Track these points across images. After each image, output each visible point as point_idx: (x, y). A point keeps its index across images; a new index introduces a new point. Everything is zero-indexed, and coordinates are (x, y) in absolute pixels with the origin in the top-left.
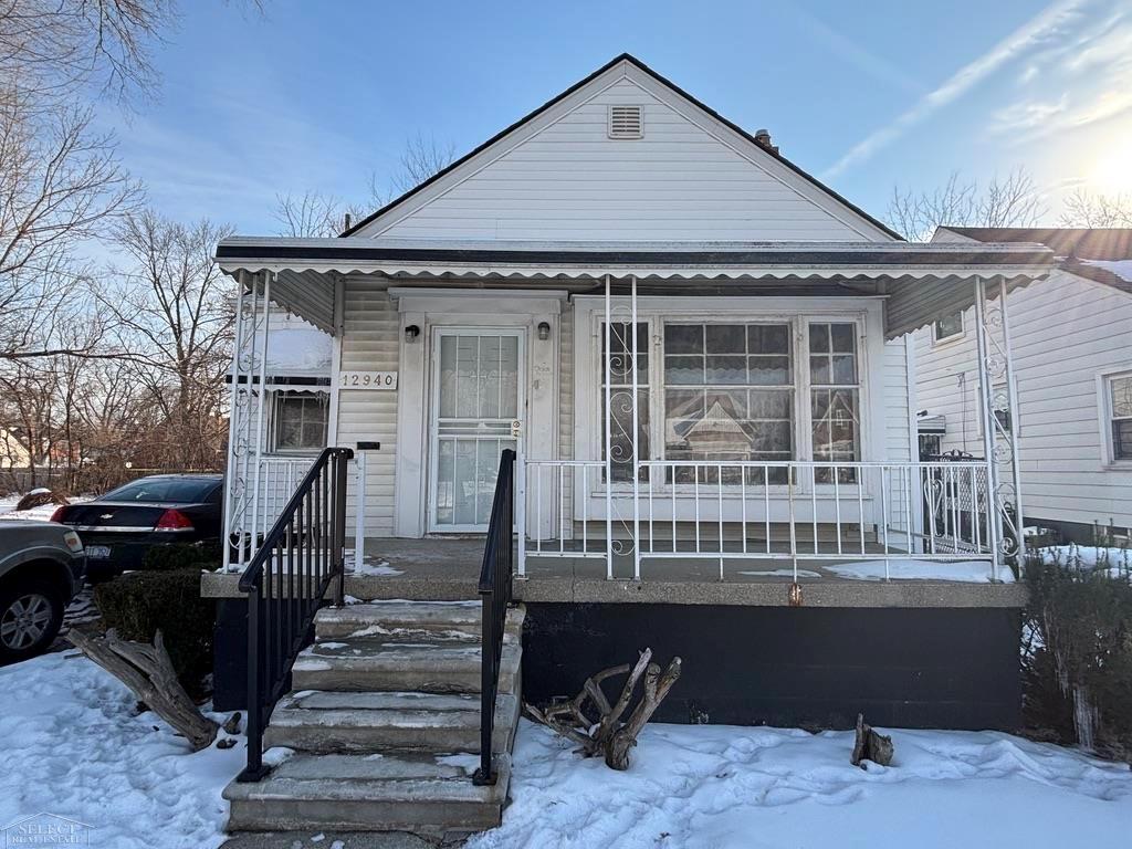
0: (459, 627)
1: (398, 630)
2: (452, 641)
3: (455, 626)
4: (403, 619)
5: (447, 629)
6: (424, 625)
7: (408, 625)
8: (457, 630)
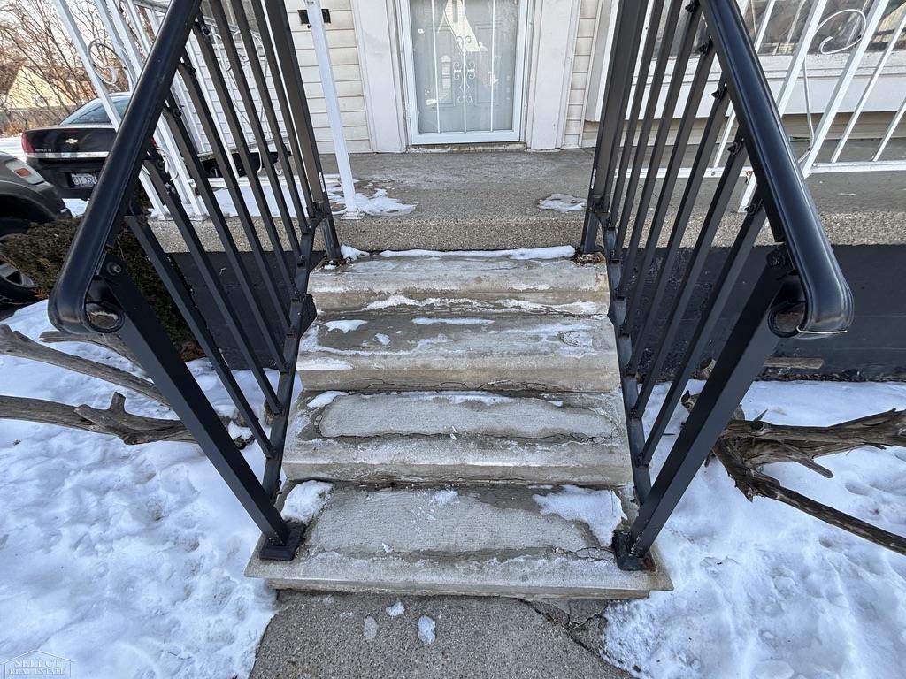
0: (522, 295)
1: (432, 301)
2: (510, 313)
3: (514, 294)
4: (438, 287)
5: (504, 298)
6: (471, 294)
7: (446, 294)
8: (518, 299)
